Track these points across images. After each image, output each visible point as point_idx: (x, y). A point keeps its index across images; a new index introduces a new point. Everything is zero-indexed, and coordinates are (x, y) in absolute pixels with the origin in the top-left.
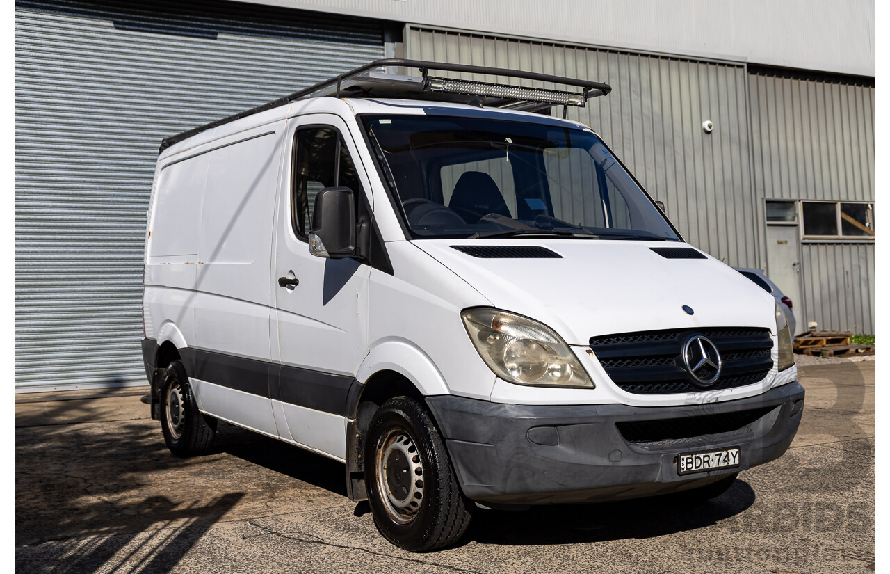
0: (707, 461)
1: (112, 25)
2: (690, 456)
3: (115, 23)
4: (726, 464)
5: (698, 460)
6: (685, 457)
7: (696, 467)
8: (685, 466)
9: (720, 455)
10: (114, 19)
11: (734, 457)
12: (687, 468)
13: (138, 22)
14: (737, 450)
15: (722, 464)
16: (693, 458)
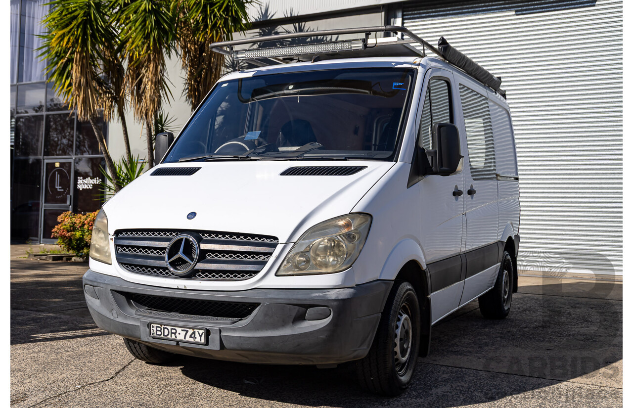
0: (175, 334)
1: (514, 13)
2: (160, 326)
3: (516, 11)
4: (192, 340)
5: (166, 330)
6: (155, 325)
7: (164, 335)
8: (155, 332)
9: (187, 332)
10: (515, 9)
11: (201, 336)
12: (157, 334)
13: (533, 7)
14: (203, 331)
15: (188, 339)
16: (162, 327)
